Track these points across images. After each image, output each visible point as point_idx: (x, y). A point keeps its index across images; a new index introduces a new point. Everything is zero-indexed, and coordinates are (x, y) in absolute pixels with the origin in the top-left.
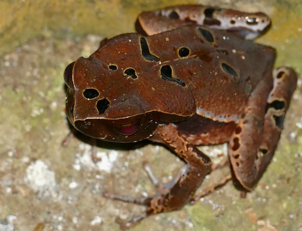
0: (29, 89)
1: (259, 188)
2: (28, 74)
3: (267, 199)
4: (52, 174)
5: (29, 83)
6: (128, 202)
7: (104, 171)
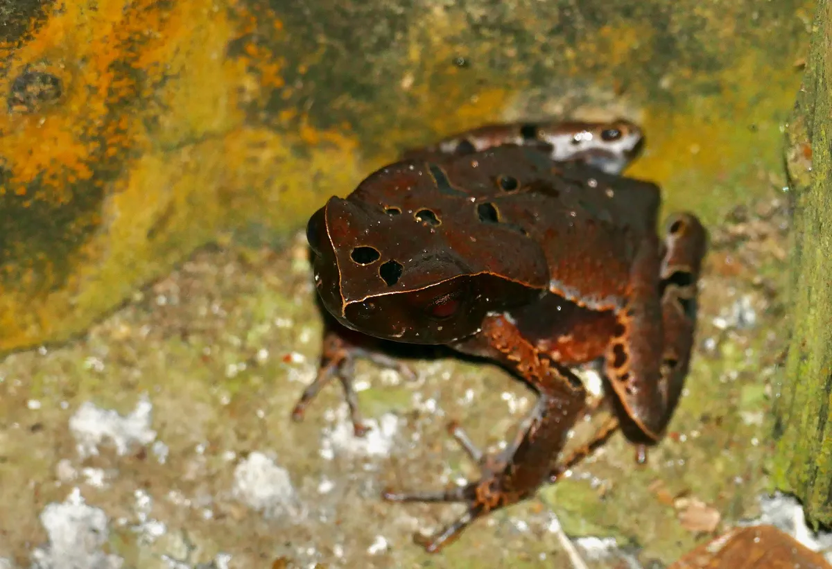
0: (211, 335)
1: (667, 442)
2: (203, 311)
3: (686, 459)
4: (282, 474)
5: (208, 325)
6: (432, 500)
7: (376, 456)
